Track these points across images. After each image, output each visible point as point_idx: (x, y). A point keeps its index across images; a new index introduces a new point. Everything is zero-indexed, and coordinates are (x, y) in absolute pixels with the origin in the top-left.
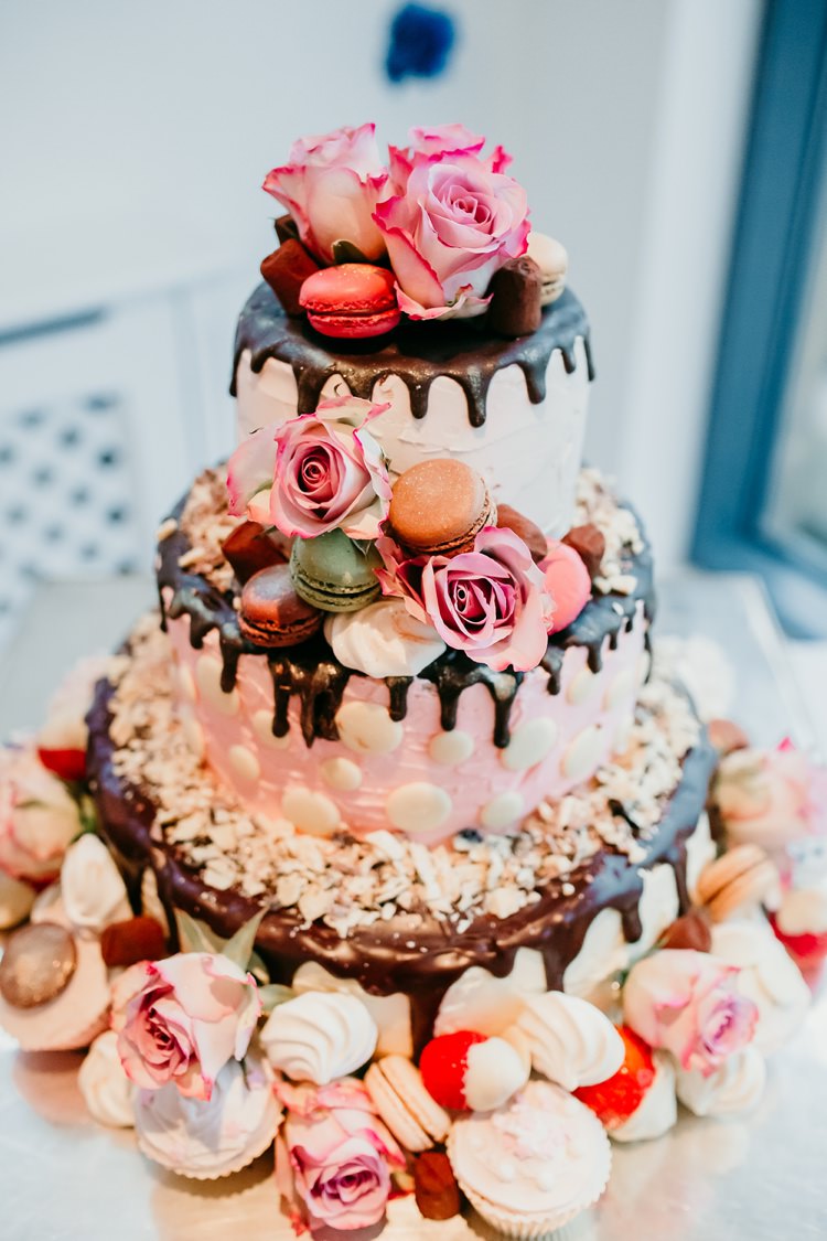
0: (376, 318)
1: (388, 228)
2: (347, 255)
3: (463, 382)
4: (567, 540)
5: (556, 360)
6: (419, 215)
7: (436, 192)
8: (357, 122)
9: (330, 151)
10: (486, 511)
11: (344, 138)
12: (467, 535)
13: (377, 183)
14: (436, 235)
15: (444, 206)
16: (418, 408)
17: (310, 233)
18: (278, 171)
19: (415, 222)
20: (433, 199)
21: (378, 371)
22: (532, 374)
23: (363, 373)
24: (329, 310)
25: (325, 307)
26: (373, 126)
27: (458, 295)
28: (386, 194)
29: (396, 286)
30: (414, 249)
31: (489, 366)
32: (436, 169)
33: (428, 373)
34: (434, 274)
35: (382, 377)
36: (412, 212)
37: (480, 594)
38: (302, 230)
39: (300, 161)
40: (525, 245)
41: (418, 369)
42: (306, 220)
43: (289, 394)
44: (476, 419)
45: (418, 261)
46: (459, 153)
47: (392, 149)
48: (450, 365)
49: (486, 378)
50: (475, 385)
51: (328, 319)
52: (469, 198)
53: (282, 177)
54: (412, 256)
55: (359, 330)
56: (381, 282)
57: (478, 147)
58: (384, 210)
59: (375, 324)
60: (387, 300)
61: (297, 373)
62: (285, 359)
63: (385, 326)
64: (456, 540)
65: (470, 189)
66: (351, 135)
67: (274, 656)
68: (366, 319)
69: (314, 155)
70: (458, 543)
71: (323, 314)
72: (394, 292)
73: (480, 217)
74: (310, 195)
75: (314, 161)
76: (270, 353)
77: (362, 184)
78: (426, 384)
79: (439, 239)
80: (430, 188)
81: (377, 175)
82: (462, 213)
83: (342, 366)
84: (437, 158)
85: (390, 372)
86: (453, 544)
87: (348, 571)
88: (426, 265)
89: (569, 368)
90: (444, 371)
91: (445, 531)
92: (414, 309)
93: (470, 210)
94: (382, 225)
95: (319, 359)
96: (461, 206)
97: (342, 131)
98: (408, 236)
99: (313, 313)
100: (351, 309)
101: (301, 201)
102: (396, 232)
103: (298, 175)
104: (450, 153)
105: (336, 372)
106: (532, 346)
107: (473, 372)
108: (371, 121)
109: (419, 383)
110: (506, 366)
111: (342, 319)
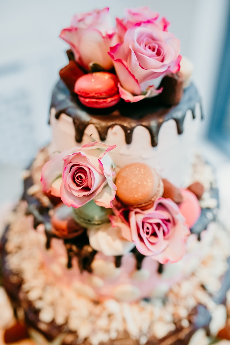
0: (109, 100)
1: (115, 59)
2: (97, 69)
3: (149, 128)
4: (190, 189)
5: (189, 115)
6: (130, 51)
7: (138, 41)
8: (101, 7)
9: (89, 20)
10: (158, 189)
11: (95, 14)
12: (150, 201)
13: (110, 37)
14: (138, 64)
15: (141, 48)
16: (128, 140)
17: (80, 58)
18: (65, 30)
19: (128, 55)
20: (137, 45)
21: (110, 123)
22: (179, 123)
23: (104, 124)
24: (88, 96)
25: (86, 95)
26: (108, 9)
27: (148, 89)
28: (114, 42)
29: (119, 86)
30: (127, 69)
31: (161, 120)
32: (138, 30)
33: (133, 125)
34: (137, 81)
35: (112, 126)
36: (126, 50)
37: (156, 228)
38: (77, 57)
39: (75, 25)
40: (179, 66)
41: (129, 123)
42: (78, 52)
43: (71, 131)
44: (154, 143)
45: (130, 74)
46: (149, 22)
47: (117, 20)
48: (143, 121)
49: (159, 126)
50: (154, 130)
51: (87, 100)
52: (153, 44)
53: (67, 33)
54: (127, 72)
55: (102, 105)
56: (112, 83)
57: (156, 19)
58: (113, 49)
59: (109, 103)
60: (114, 91)
61: (74, 123)
62: (69, 115)
63: (114, 103)
64: (145, 203)
65: (154, 39)
66: (99, 13)
67: (66, 241)
68: (105, 100)
69: (81, 23)
70: (146, 204)
71: (85, 98)
72: (118, 88)
73: (159, 53)
74: (80, 40)
75: (81, 25)
76: (63, 111)
77: (103, 37)
78: (132, 129)
79: (140, 66)
80: (135, 40)
81: (110, 32)
82: (150, 52)
83: (95, 121)
84: (138, 24)
85: (116, 124)
86: (144, 205)
87: (97, 215)
88: (133, 76)
89: (194, 117)
90: (140, 123)
91: (141, 200)
92: (127, 97)
93: (154, 50)
94: (112, 57)
95: (84, 116)
96: (150, 48)
97: (95, 11)
98: (125, 63)
99: (81, 96)
100: (98, 95)
101: (75, 43)
102: (119, 61)
103: (74, 32)
104: (144, 22)
105: (91, 123)
106: (179, 110)
107: (153, 124)
108: (107, 6)
109: (129, 129)
110: (168, 120)
111: (94, 100)
